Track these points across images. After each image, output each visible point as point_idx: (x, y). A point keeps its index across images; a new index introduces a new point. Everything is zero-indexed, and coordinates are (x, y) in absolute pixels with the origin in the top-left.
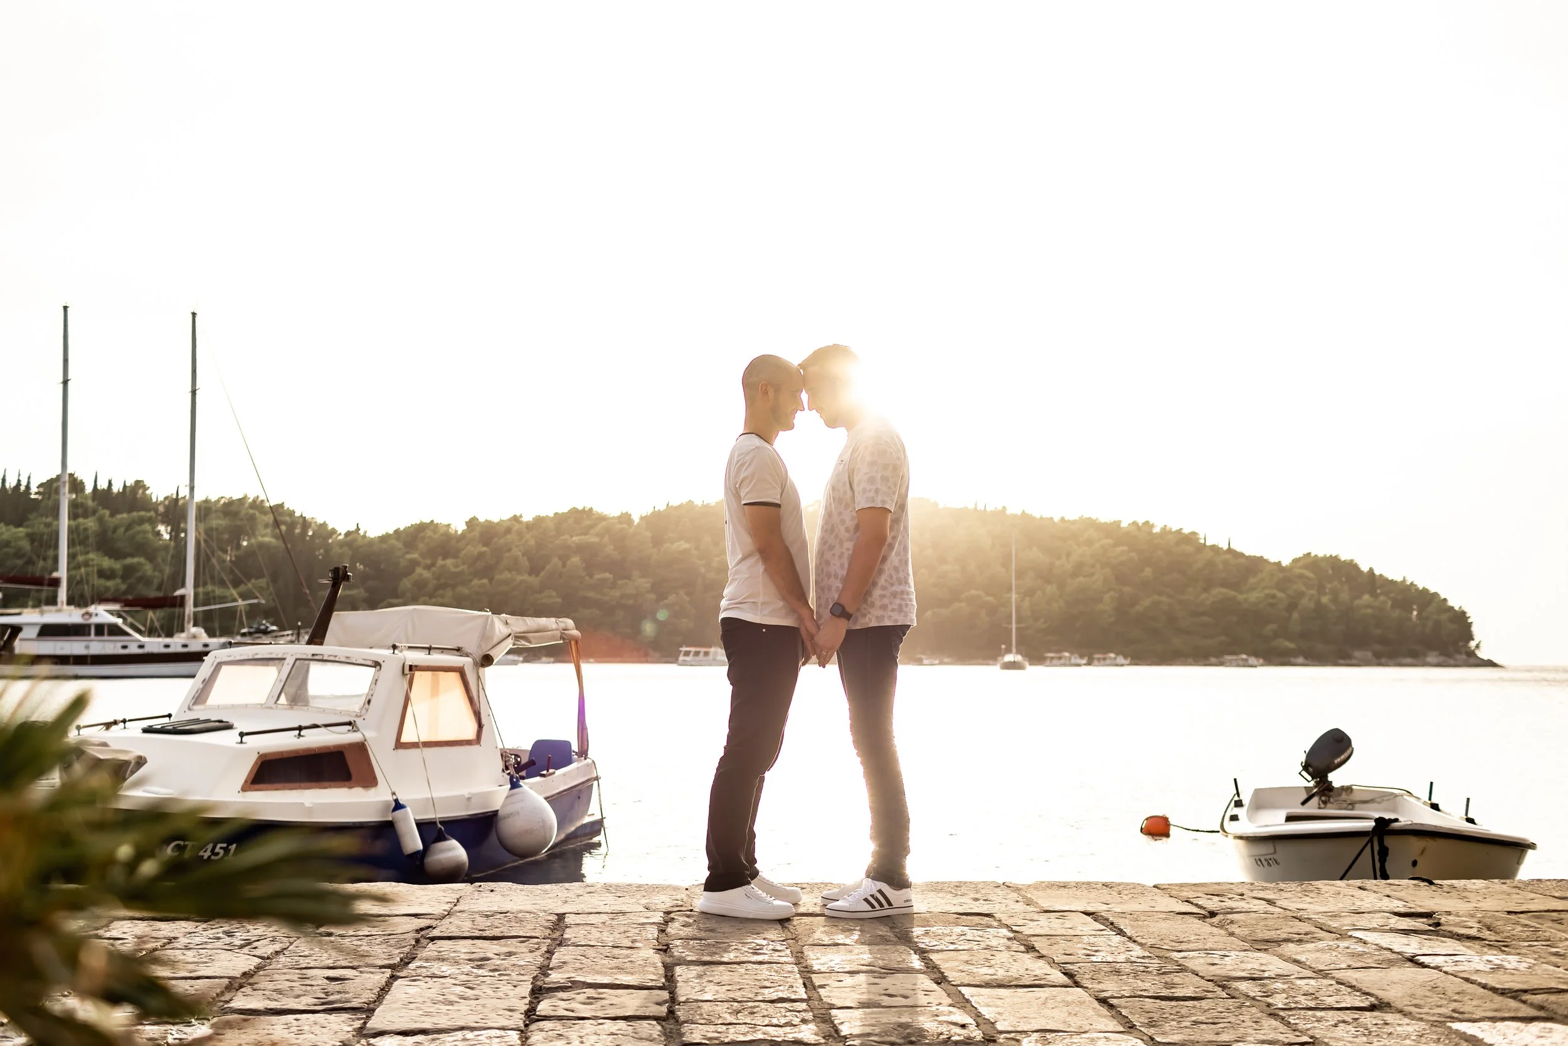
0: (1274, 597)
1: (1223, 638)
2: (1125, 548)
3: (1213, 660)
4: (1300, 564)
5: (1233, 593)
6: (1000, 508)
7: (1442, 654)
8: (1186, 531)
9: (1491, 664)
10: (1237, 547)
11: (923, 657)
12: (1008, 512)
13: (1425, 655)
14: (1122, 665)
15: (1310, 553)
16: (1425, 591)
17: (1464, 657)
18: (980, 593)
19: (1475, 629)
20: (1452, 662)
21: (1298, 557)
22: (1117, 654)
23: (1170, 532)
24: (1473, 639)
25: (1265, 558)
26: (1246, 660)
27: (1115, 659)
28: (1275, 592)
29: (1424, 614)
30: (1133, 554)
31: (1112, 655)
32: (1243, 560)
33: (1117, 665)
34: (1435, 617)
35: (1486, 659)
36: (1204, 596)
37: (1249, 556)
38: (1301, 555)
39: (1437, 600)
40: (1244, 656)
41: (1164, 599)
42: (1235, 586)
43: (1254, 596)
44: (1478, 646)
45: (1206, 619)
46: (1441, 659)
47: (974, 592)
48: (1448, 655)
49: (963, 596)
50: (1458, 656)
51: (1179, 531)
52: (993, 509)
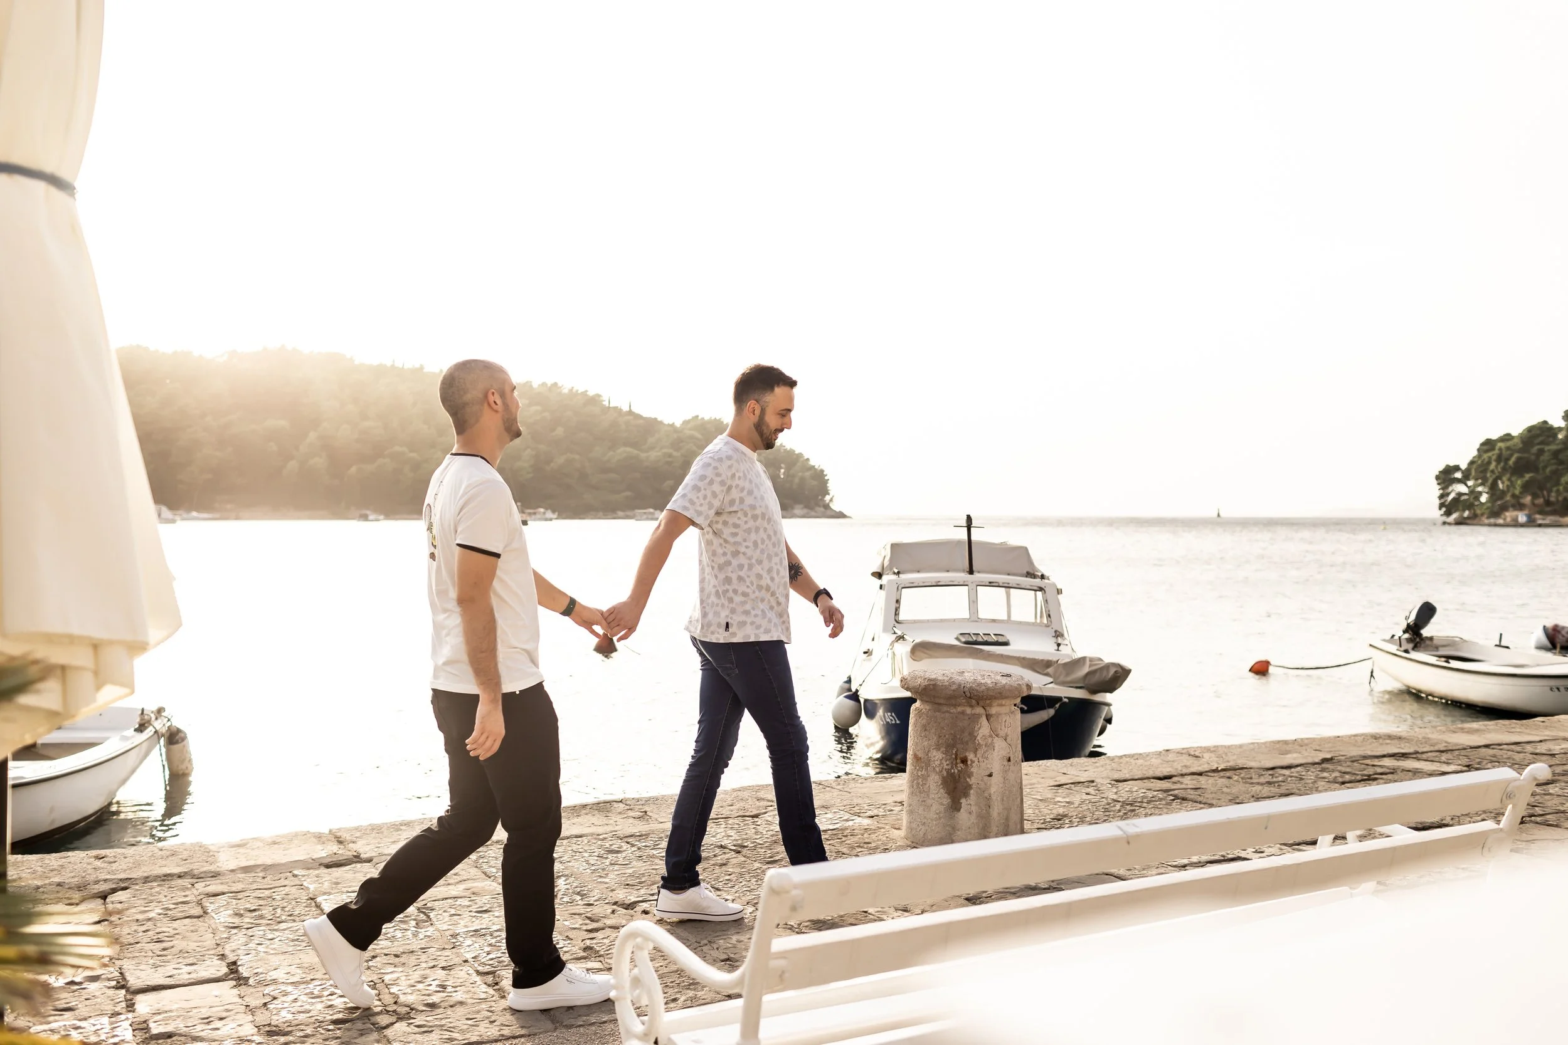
0: (670, 456)
1: (628, 493)
2: (539, 408)
3: (620, 513)
4: (689, 426)
5: (636, 452)
6: (417, 366)
7: (807, 507)
8: (591, 393)
9: (841, 515)
10: (636, 410)
11: (368, 512)
12: (425, 370)
13: (793, 508)
14: (551, 520)
15: (698, 416)
16: (791, 452)
17: (822, 509)
18: (405, 449)
19: (830, 485)
20: (813, 513)
21: (687, 419)
22: (546, 509)
23: (576, 394)
24: (829, 494)
25: (659, 419)
26: (652, 514)
27: (544, 513)
28: (671, 451)
29: (792, 472)
30: (546, 414)
31: (542, 510)
32: (641, 421)
33: (546, 520)
34: (800, 474)
35: (838, 511)
36: (611, 453)
37: (646, 418)
38: (691, 418)
39: (802, 459)
40: (651, 510)
41: (577, 457)
42: (634, 445)
43: (654, 455)
44: (831, 500)
45: (613, 476)
46: (805, 511)
47: (397, 448)
48: (812, 509)
49: (386, 453)
50: (818, 509)
51: (585, 393)
52: (410, 366)
